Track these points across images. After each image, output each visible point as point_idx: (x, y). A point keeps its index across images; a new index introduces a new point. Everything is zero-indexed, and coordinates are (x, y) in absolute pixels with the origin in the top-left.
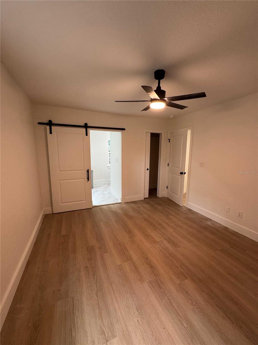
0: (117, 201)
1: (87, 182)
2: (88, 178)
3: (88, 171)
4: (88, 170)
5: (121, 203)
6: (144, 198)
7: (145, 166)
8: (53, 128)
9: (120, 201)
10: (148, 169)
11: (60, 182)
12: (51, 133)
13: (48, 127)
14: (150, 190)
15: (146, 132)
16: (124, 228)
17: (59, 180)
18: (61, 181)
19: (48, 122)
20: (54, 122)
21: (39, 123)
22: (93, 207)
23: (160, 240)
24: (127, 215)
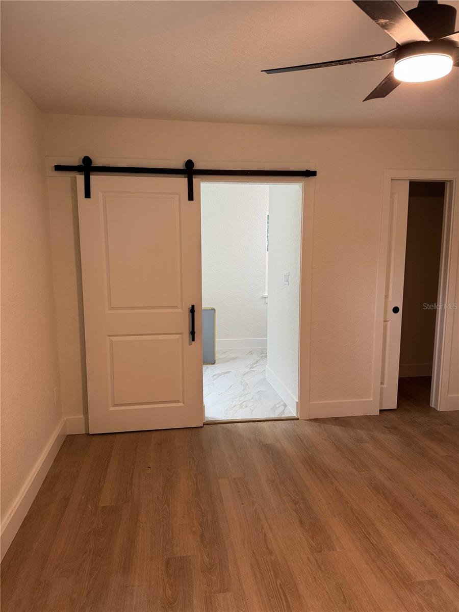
0: (283, 412)
1: (190, 344)
2: (193, 333)
3: (192, 310)
4: (193, 306)
5: (298, 419)
6: (380, 411)
7: (387, 296)
8: (95, 179)
9: (292, 412)
10: (396, 310)
11: (111, 342)
12: (88, 195)
13: (80, 178)
14: (401, 381)
15: (392, 179)
16: (296, 511)
17: (109, 336)
18: (113, 338)
19: (81, 163)
20: (98, 161)
21: (58, 168)
22: (204, 424)
23: (427, 578)
24: (311, 463)
